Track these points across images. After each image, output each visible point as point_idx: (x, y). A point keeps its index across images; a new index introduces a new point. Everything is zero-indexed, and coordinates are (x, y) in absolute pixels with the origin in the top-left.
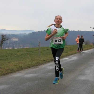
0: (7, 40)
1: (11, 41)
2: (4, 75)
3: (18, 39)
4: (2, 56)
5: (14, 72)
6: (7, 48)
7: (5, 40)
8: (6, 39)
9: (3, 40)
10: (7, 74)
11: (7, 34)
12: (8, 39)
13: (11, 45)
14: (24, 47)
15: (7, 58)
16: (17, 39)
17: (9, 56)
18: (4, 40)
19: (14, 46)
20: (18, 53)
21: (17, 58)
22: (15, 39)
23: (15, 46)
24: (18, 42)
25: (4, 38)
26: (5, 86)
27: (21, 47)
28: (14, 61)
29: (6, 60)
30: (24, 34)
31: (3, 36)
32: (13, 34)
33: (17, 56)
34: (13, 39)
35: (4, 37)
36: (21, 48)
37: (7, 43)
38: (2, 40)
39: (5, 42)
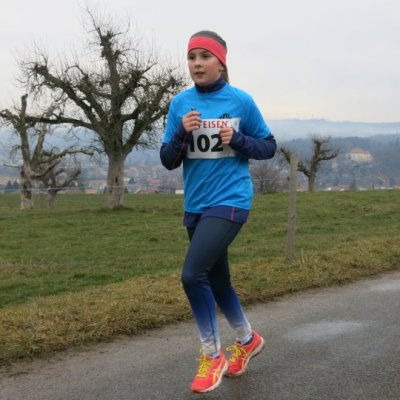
0: (332, 157)
1: (345, 162)
2: (340, 283)
3: (372, 154)
4: (318, 216)
5: (375, 274)
6: (330, 189)
7: (324, 159)
8: (328, 155)
9: (320, 159)
10: (349, 281)
11: (330, 138)
12: (336, 156)
13: (346, 176)
14: (392, 183)
15: (335, 222)
16: (369, 155)
17: (343, 216)
18: (320, 156)
19: (354, 181)
20: (376, 207)
21: (374, 225)
22: (360, 155)
23: (358, 179)
24: (371, 166)
25: (323, 152)
26: (350, 323)
27: (381, 183)
28: (365, 236)
29: (332, 230)
30: (394, 136)
31: (318, 144)
32: (354, 135)
33: (374, 217)
34: (352, 155)
35: (322, 148)
36: (383, 188)
37: (331, 170)
38: (316, 157)
39: (323, 164)
